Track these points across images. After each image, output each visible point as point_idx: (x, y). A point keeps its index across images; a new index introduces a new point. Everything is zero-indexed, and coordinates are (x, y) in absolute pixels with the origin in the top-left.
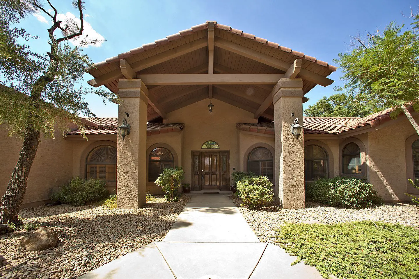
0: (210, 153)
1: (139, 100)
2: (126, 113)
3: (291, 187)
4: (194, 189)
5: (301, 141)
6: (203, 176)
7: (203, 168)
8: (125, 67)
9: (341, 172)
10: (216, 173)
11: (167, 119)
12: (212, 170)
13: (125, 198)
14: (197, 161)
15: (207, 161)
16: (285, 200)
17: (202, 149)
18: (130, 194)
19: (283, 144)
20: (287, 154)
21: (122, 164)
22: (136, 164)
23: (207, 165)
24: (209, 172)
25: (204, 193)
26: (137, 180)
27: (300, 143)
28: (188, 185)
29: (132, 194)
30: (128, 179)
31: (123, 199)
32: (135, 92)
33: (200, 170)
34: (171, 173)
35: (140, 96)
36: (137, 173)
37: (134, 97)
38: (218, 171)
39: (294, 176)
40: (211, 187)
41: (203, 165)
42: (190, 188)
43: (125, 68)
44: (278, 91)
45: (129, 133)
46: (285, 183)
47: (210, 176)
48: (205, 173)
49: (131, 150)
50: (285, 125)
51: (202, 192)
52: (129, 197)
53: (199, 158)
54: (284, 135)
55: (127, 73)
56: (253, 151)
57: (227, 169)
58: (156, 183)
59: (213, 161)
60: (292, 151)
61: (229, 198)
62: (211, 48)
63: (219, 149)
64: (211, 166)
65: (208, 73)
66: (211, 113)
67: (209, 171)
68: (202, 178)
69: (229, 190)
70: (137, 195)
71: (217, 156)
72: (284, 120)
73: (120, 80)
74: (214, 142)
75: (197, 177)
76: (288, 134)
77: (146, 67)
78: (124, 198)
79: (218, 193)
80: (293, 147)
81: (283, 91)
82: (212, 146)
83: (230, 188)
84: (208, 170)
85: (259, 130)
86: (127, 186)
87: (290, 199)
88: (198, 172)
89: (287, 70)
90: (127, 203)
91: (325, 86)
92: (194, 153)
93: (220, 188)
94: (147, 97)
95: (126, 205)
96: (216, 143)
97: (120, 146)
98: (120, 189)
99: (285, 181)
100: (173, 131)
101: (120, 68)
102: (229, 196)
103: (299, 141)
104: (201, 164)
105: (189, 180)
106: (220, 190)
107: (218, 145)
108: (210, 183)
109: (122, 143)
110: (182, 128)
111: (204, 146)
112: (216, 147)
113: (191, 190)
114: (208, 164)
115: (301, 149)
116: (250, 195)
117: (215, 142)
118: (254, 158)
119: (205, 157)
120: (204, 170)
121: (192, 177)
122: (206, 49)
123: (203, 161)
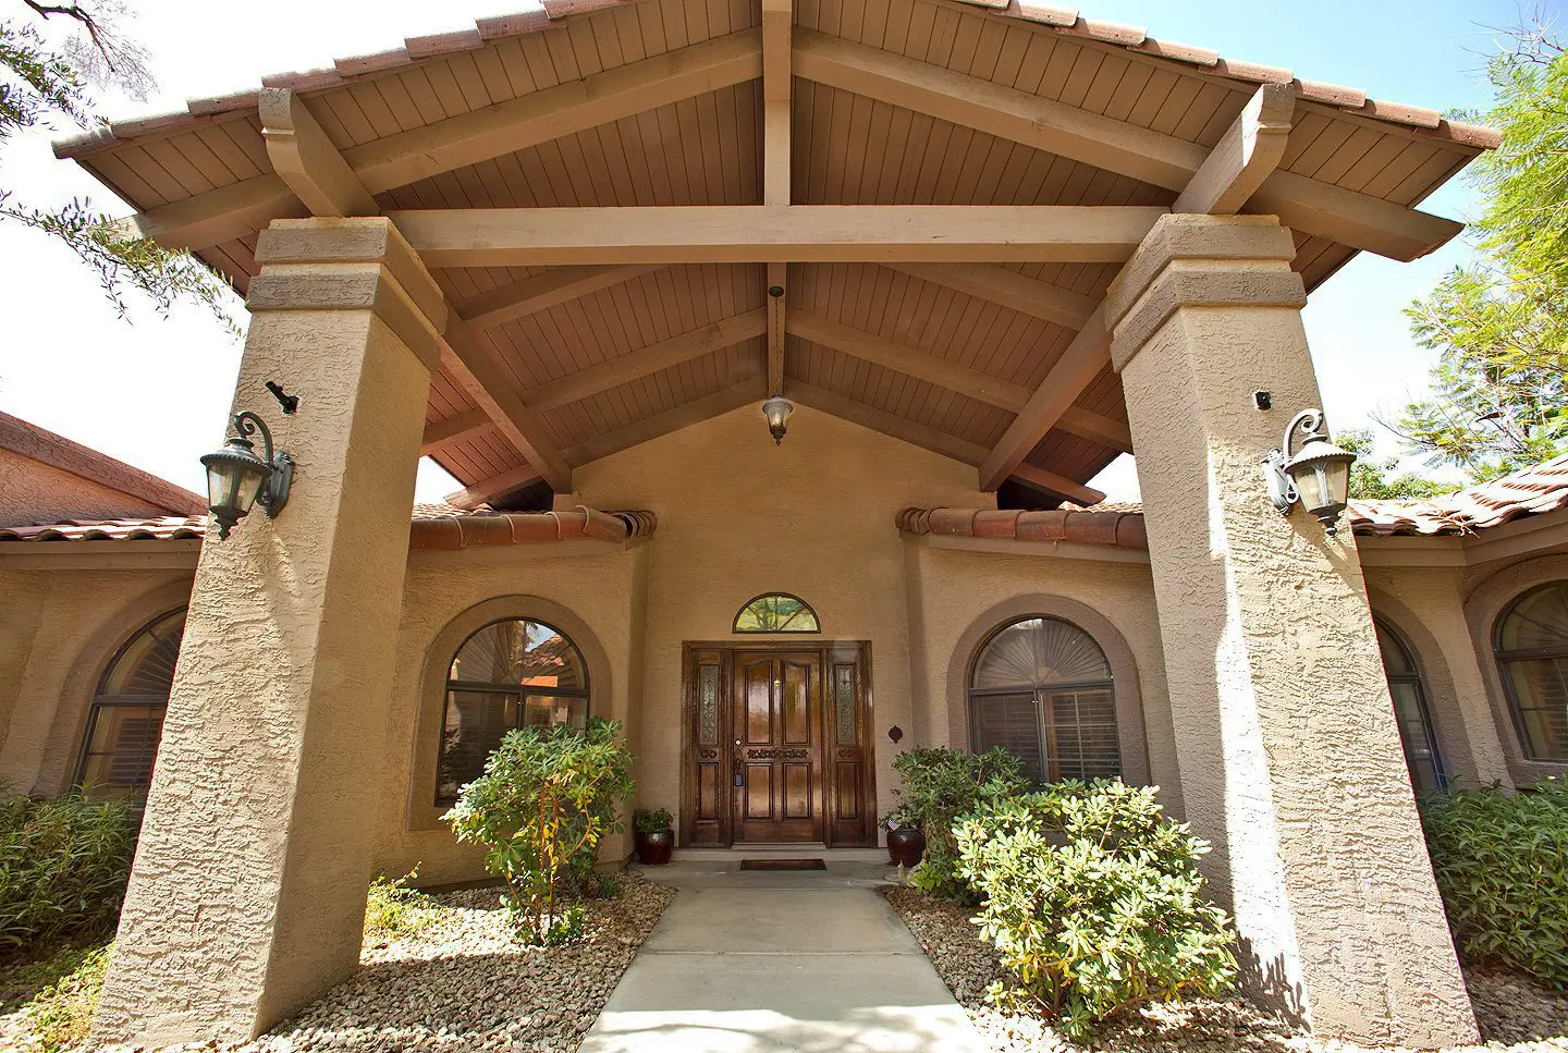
0: (774, 651)
1: (367, 324)
2: (271, 385)
3: (1332, 862)
4: (694, 836)
5: (1340, 553)
6: (737, 767)
7: (739, 729)
8: (292, 133)
9: (1517, 749)
10: (804, 754)
11: (576, 493)
12: (784, 738)
13: (174, 947)
14: (709, 696)
15: (759, 701)
16: (1314, 965)
17: (735, 631)
18: (215, 915)
19: (1230, 569)
20: (1266, 635)
21: (199, 702)
22: (293, 699)
23: (759, 716)
24: (769, 748)
25: (746, 865)
26: (284, 809)
27: (1339, 567)
28: (662, 821)
29: (236, 915)
30: (225, 803)
31: (157, 963)
32: (352, 282)
33: (727, 738)
34: (540, 758)
35: (371, 302)
36: (288, 764)
37: (341, 308)
38: (814, 740)
39: (1342, 784)
40: (780, 827)
41: (742, 711)
42: (670, 834)
43: (285, 139)
44: (1149, 284)
45: (275, 505)
46: (1288, 834)
47: (778, 767)
48: (751, 754)
49: (279, 609)
50: (1229, 460)
51: (734, 855)
52: (205, 943)
53: (723, 678)
54: (1231, 515)
55: (304, 172)
56: (990, 640)
57: (861, 737)
58: (452, 821)
59: (788, 699)
60: (1296, 616)
61: (882, 905)
62: (777, 89)
63: (819, 632)
64: (779, 721)
65: (762, 203)
66: (778, 443)
67: (771, 742)
68: (734, 783)
69: (871, 843)
70: (268, 924)
71: (807, 669)
72: (1218, 431)
73: (275, 223)
74: (793, 597)
75: (708, 772)
76: (1253, 513)
77: (432, 170)
78: (163, 948)
79: (819, 865)
80: (1298, 587)
81: (1188, 280)
82: (783, 619)
83: (882, 834)
84: (765, 740)
85: (1027, 523)
86: (207, 856)
87: (1346, 952)
88: (717, 750)
89: (1191, 175)
90: (182, 993)
91: (1405, 260)
92: (694, 656)
93: (831, 833)
94: (432, 331)
95: (168, 1005)
96: (805, 606)
97: (212, 584)
98: (152, 876)
99: (1286, 816)
100: (587, 535)
101: (263, 138)
102: (882, 891)
103: (1330, 556)
104: (733, 715)
105: (667, 793)
106: (830, 847)
107: (815, 616)
108: (778, 804)
109: (225, 564)
110: (634, 524)
111: (748, 621)
112: (806, 623)
113: (677, 844)
114: (766, 709)
115: (1349, 604)
116: (1074, 936)
117: (799, 600)
118: (1001, 675)
119: (750, 677)
120: (746, 742)
121: (684, 781)
122: (754, 92)
123: (741, 695)
